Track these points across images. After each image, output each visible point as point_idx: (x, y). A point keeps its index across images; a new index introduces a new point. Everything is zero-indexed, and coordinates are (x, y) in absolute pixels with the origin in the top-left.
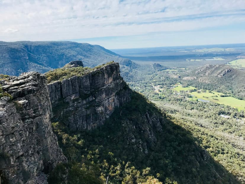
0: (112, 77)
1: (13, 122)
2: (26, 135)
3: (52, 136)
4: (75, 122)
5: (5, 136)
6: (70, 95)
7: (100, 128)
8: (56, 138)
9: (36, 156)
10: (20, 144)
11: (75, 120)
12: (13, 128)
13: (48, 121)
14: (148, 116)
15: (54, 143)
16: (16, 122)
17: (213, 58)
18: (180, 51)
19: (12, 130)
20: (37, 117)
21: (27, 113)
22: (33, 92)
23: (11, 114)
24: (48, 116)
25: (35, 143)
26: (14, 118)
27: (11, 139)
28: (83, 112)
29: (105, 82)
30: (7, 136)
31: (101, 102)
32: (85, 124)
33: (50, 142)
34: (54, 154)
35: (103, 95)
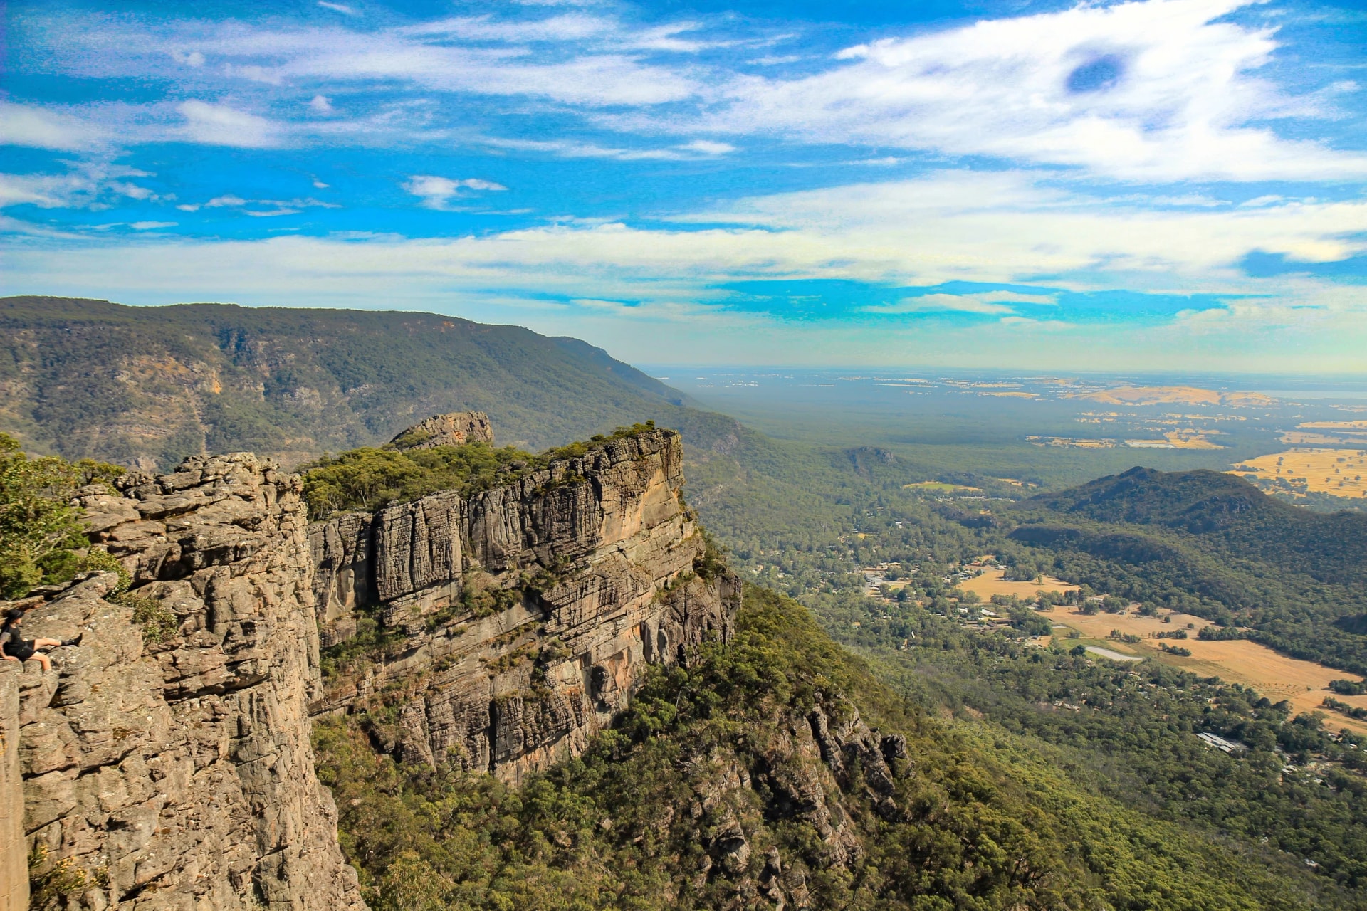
0: (641, 504)
1: (121, 705)
2: (180, 776)
3: (313, 797)
4: (432, 731)
5: (74, 773)
6: (415, 591)
7: (560, 774)
8: (332, 809)
9: (223, 893)
10: (149, 820)
11: (431, 724)
12: (121, 734)
13: (298, 714)
14: (824, 729)
15: (320, 838)
16: (135, 706)
17: (1164, 438)
18: (1003, 390)
19: (114, 746)
20: (239, 688)
21: (192, 661)
22: (232, 557)
23: (118, 661)
24: (298, 688)
25: (223, 827)
26: (129, 683)
27: (108, 790)
28: (474, 685)
29: (603, 528)
30: (88, 778)
31: (576, 635)
32: (483, 746)
33: (300, 826)
34: (315, 891)
35: (586, 600)
